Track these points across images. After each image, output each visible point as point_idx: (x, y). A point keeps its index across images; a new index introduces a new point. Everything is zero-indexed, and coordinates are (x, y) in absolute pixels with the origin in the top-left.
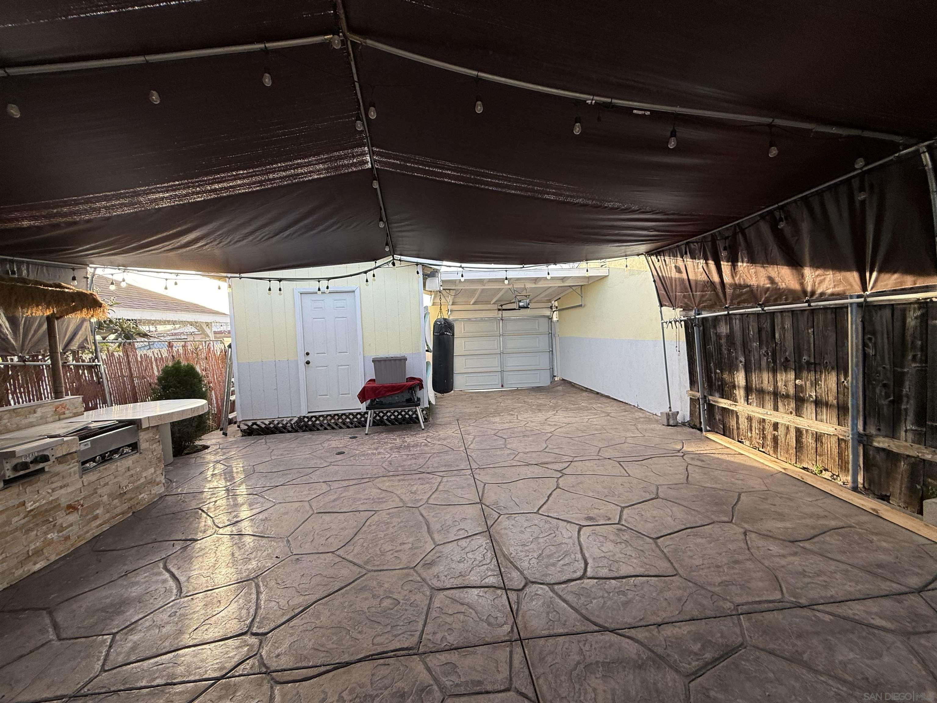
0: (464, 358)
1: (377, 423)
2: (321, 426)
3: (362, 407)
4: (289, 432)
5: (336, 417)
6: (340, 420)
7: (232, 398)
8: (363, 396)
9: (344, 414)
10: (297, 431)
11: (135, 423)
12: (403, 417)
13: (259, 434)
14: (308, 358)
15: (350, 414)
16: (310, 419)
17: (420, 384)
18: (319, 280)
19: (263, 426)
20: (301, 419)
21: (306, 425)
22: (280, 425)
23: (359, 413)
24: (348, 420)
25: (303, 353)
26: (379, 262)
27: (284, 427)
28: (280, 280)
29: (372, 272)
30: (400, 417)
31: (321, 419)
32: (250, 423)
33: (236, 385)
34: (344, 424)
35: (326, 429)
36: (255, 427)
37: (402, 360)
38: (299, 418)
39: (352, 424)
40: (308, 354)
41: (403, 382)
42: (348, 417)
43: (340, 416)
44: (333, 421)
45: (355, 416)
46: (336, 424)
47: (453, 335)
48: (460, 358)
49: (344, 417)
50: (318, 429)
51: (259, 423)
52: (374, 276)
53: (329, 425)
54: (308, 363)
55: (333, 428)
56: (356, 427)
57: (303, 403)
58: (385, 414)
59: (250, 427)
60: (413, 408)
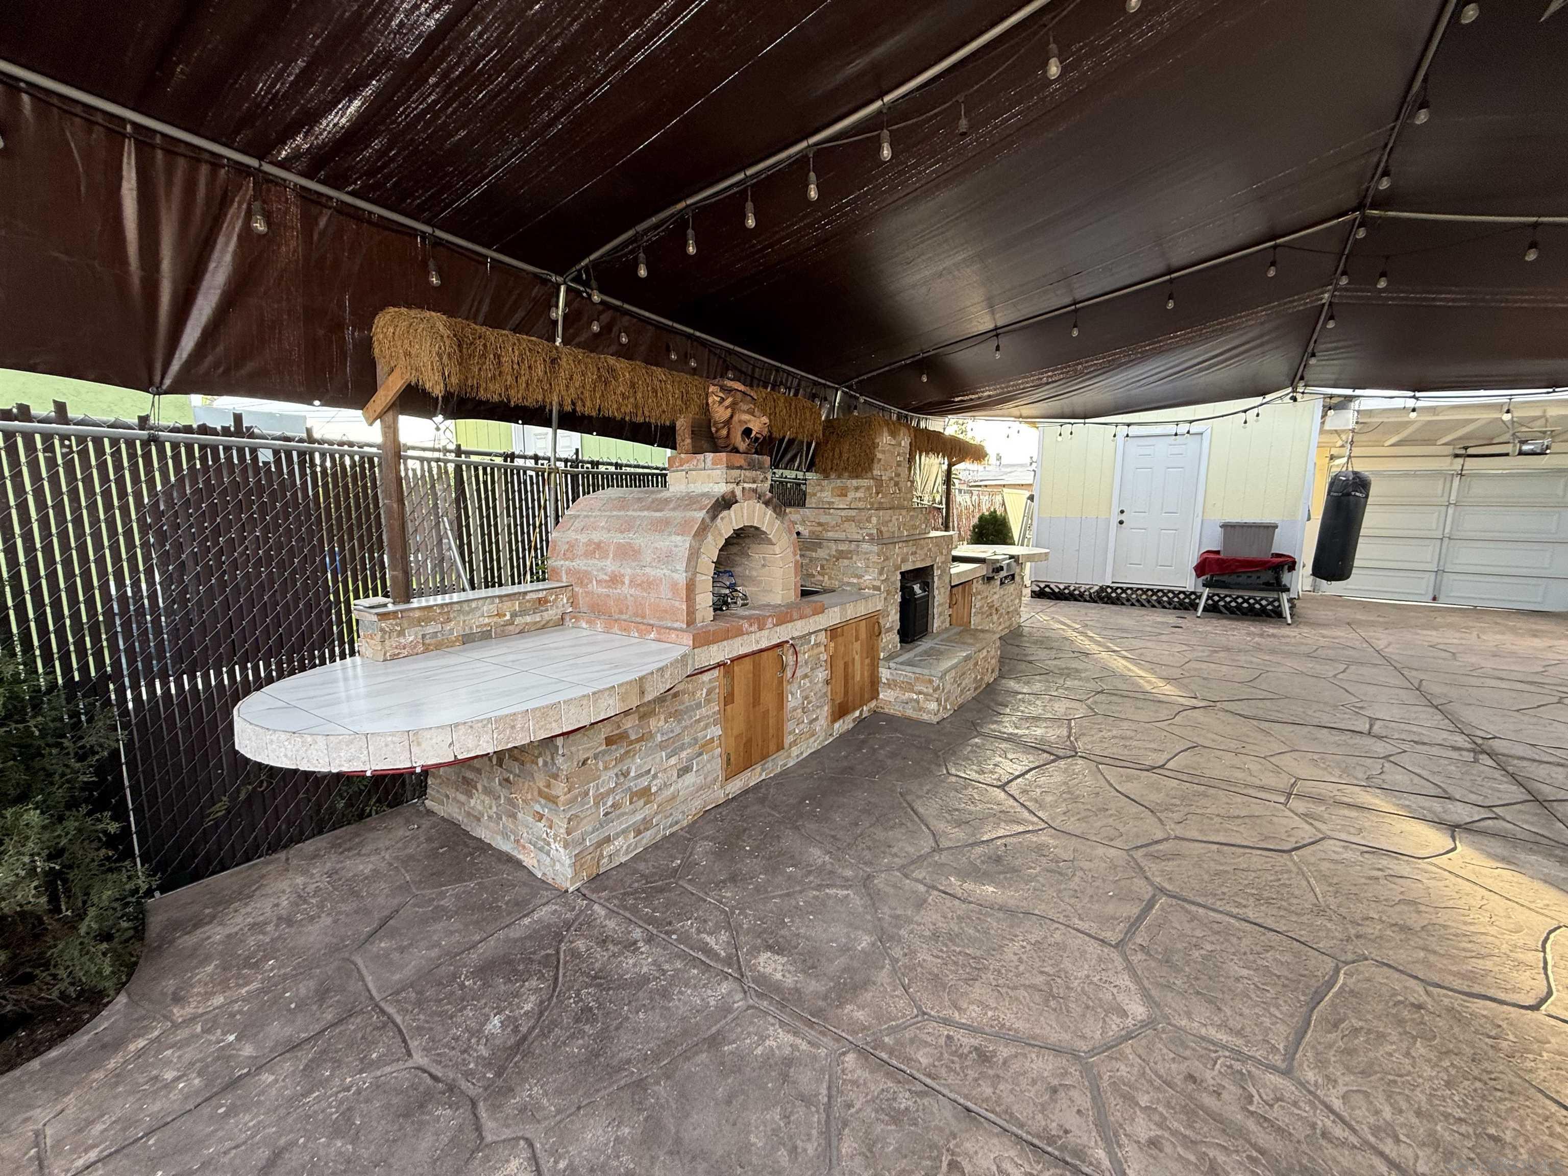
1: (1212, 609)
2: (1128, 600)
3: (1196, 584)
4: (1086, 601)
5: (1150, 593)
6: (1154, 598)
8: (1200, 568)
9: (1162, 591)
10: (1095, 602)
13: (1049, 598)
14: (1122, 517)
15: (1169, 591)
16: (1114, 590)
17: (1291, 565)
18: (1177, 423)
19: (1057, 590)
20: (1102, 589)
21: (1109, 596)
22: (1077, 592)
23: (1184, 592)
24: (1165, 599)
25: (1117, 510)
26: (1269, 397)
27: (1082, 594)
28: (1129, 425)
29: (1256, 411)
30: (1245, 605)
31: (1129, 592)
32: (1042, 585)
33: (1033, 542)
34: (1159, 602)
35: (1133, 605)
36: (1047, 590)
37: (1270, 528)
38: (1101, 587)
39: (1170, 603)
40: (1122, 512)
41: (1268, 557)
42: (1165, 594)
43: (1155, 593)
44: (1144, 597)
46: (1149, 602)
47: (1367, 497)
49: (1160, 594)
50: (1123, 604)
51: (1052, 586)
52: (1258, 415)
53: (1138, 601)
54: (1121, 522)
55: (1143, 605)
56: (1175, 608)
57: (1109, 569)
58: (1222, 599)
59: (1042, 590)
60: (1272, 595)
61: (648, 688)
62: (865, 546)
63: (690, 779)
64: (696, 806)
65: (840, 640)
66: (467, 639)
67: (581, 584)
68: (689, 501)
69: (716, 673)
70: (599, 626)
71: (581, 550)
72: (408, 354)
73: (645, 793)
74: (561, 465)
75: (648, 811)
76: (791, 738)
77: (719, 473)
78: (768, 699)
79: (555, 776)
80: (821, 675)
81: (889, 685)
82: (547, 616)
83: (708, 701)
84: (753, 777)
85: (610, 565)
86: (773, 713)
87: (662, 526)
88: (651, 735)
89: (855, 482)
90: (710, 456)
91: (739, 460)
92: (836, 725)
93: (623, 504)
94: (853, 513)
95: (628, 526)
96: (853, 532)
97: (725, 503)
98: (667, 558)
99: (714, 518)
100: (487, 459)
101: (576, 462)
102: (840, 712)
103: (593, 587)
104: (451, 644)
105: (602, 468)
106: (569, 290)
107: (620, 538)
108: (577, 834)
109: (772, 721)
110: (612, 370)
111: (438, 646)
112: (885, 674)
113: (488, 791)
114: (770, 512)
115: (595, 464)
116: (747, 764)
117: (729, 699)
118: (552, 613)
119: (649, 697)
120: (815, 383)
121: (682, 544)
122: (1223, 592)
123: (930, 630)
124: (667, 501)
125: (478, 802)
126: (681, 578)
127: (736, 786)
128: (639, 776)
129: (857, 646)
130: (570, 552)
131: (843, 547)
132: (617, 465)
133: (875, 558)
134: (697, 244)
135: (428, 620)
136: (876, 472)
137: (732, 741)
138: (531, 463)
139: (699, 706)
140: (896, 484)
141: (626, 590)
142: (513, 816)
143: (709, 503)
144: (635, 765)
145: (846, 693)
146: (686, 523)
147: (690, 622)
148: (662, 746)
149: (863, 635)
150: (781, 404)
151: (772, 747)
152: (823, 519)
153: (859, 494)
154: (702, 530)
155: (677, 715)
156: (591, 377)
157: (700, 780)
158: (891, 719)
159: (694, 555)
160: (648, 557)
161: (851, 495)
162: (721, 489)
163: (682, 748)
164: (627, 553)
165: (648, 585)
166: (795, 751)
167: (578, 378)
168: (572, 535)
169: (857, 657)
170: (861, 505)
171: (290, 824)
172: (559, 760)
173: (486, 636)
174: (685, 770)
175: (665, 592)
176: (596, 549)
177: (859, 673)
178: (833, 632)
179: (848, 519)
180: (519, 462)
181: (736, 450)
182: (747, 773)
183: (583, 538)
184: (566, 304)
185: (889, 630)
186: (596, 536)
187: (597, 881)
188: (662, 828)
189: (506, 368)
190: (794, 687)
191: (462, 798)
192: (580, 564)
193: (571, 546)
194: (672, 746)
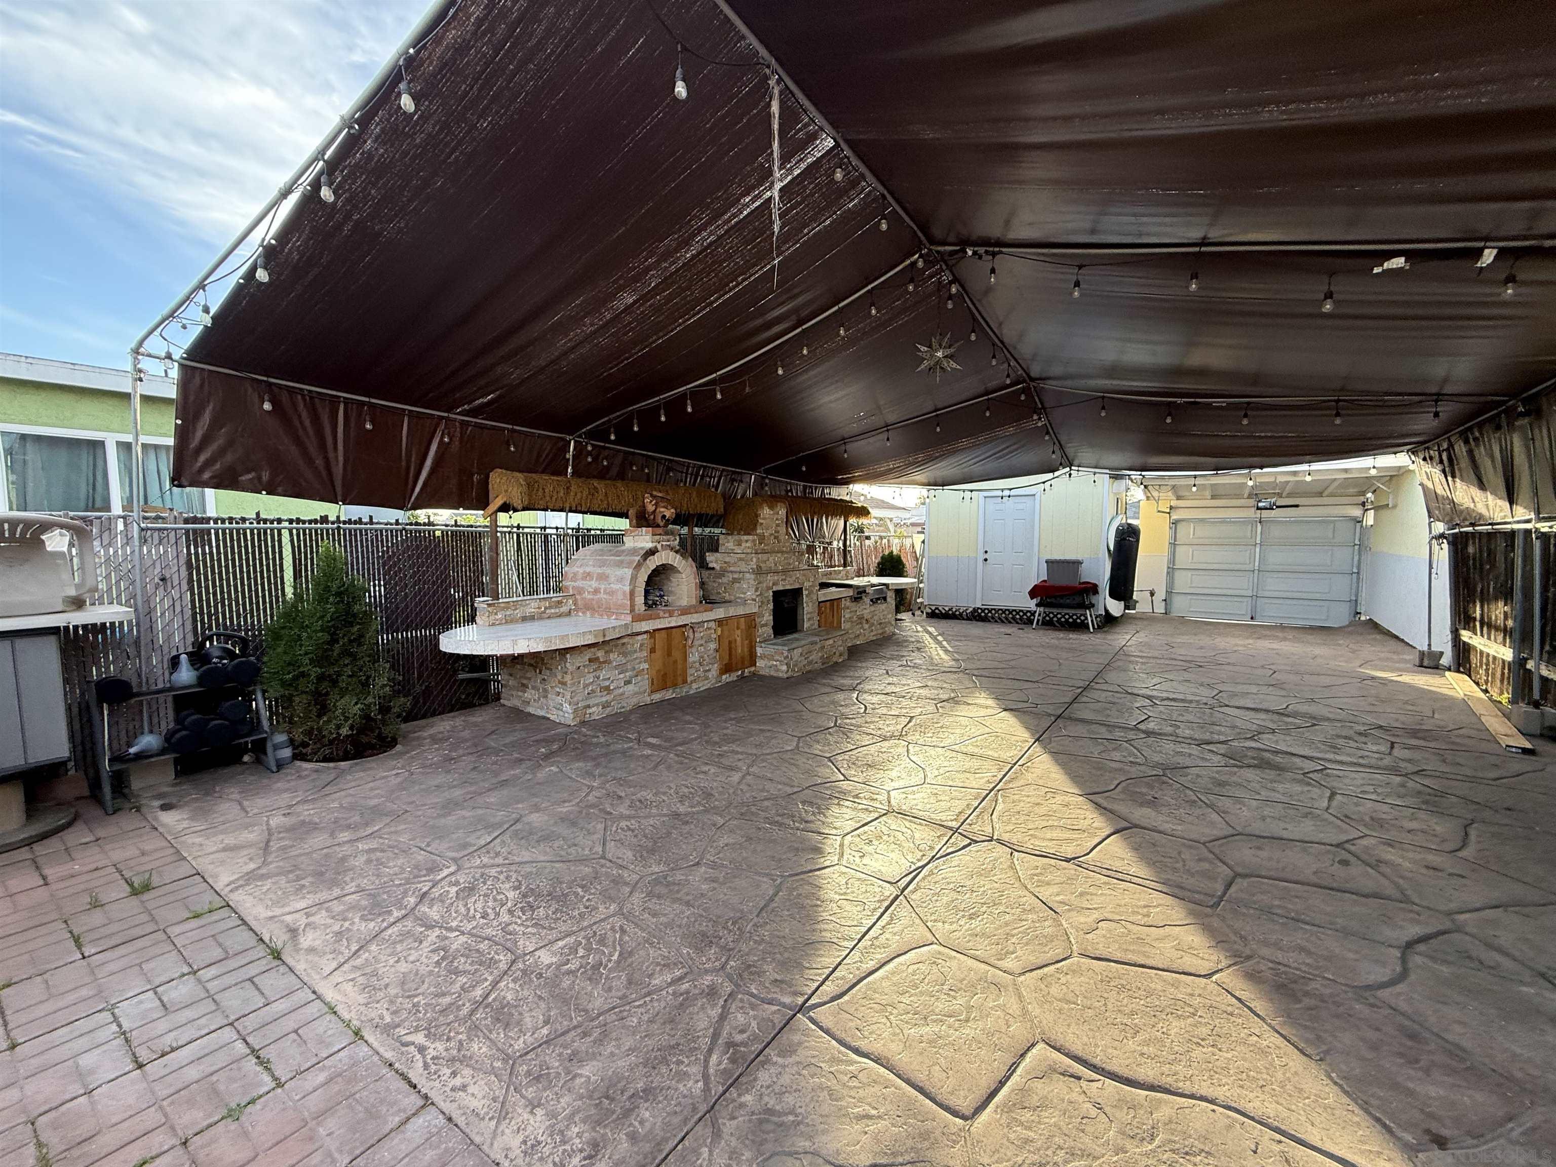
0: (1189, 573)
1: (1048, 624)
2: (993, 618)
3: (1031, 604)
4: (964, 619)
5: (1007, 612)
6: (1011, 616)
7: (921, 585)
8: (1033, 593)
9: (1015, 610)
10: (971, 620)
11: (886, 585)
12: (1075, 620)
13: (941, 618)
14: (986, 556)
15: (1020, 611)
16: (983, 611)
17: (1094, 589)
18: (1002, 490)
19: (943, 611)
20: (975, 610)
21: (980, 616)
22: (957, 613)
23: (1029, 612)
24: (1018, 616)
25: (983, 551)
26: (1057, 474)
27: (961, 614)
28: (972, 491)
30: (1071, 620)
31: (993, 612)
32: (933, 608)
33: (926, 576)
34: (1014, 619)
35: (997, 621)
36: (937, 611)
37: (1077, 563)
39: (1021, 620)
40: (986, 552)
41: (1077, 584)
42: (1018, 613)
43: (1011, 613)
44: (1004, 615)
45: (1025, 614)
46: (1007, 619)
48: (1184, 573)
49: (1014, 613)
50: (989, 621)
51: (940, 608)
52: (1052, 486)
53: (1000, 618)
54: (986, 560)
55: (1003, 622)
56: (1024, 624)
57: (979, 595)
58: (1055, 616)
59: (933, 612)
60: (1079, 612)
61: (607, 633)
62: (747, 575)
63: (630, 687)
64: (634, 701)
65: (725, 627)
66: (524, 619)
67: (580, 594)
68: (634, 551)
69: (645, 636)
70: (588, 613)
71: (580, 576)
72: (506, 491)
73: (607, 688)
74: (570, 531)
75: (609, 698)
76: (692, 678)
77: (648, 538)
78: (676, 654)
79: (566, 673)
80: (713, 646)
81: (761, 657)
82: (562, 610)
83: (641, 650)
84: (669, 694)
85: (594, 584)
86: (680, 662)
87: (620, 564)
88: (610, 662)
89: (746, 537)
90: (644, 529)
91: (660, 530)
92: (724, 677)
93: (602, 552)
94: (743, 556)
95: (603, 564)
96: (743, 567)
97: (652, 552)
98: (621, 580)
99: (645, 559)
100: (532, 530)
101: (578, 530)
102: (727, 669)
103: (586, 595)
104: (517, 621)
105: (593, 532)
106: (576, 442)
107: (599, 571)
108: (575, 699)
109: (680, 666)
110: (595, 488)
111: (512, 621)
112: (759, 651)
113: (534, 688)
114: (678, 556)
115: (589, 530)
116: (664, 687)
117: (653, 650)
118: (564, 609)
119: (607, 639)
120: (734, 472)
121: (628, 572)
122: (1055, 611)
123: (799, 628)
124: (623, 551)
125: (529, 694)
126: (627, 589)
127: (657, 697)
128: (604, 680)
129: (738, 632)
130: (574, 578)
131: (736, 576)
132: (601, 530)
133: (752, 582)
134: (639, 426)
135: (508, 608)
136: (759, 531)
137: (654, 672)
138: (554, 531)
139: (635, 651)
140: (776, 538)
141: (602, 595)
142: (546, 697)
143: (643, 552)
144: (603, 674)
145: (730, 658)
146: (631, 562)
147: (632, 610)
148: (616, 668)
149: (743, 626)
150: (694, 495)
151: (680, 680)
152: (727, 559)
153: (748, 545)
154: (639, 566)
155: (625, 654)
156: (585, 493)
157: (636, 689)
158: (762, 677)
159: (634, 578)
160: (612, 579)
161: (744, 545)
162: (650, 545)
163: (627, 671)
164: (602, 577)
165: (612, 593)
166: (694, 686)
167: (579, 495)
168: (576, 569)
169: (738, 639)
170: (749, 551)
171: (439, 706)
172: (568, 665)
173: (532, 618)
174: (628, 682)
175: (620, 596)
176: (587, 576)
177: (741, 649)
178: (720, 622)
179: (741, 559)
180: (548, 531)
181: (658, 526)
182: (663, 692)
183: (581, 570)
184: (575, 449)
185: (766, 625)
186: (588, 569)
187: (583, 723)
188: (615, 708)
189: (547, 494)
190: (694, 650)
191: (520, 694)
192: (579, 583)
193: (575, 574)
194: (622, 668)
